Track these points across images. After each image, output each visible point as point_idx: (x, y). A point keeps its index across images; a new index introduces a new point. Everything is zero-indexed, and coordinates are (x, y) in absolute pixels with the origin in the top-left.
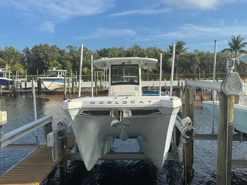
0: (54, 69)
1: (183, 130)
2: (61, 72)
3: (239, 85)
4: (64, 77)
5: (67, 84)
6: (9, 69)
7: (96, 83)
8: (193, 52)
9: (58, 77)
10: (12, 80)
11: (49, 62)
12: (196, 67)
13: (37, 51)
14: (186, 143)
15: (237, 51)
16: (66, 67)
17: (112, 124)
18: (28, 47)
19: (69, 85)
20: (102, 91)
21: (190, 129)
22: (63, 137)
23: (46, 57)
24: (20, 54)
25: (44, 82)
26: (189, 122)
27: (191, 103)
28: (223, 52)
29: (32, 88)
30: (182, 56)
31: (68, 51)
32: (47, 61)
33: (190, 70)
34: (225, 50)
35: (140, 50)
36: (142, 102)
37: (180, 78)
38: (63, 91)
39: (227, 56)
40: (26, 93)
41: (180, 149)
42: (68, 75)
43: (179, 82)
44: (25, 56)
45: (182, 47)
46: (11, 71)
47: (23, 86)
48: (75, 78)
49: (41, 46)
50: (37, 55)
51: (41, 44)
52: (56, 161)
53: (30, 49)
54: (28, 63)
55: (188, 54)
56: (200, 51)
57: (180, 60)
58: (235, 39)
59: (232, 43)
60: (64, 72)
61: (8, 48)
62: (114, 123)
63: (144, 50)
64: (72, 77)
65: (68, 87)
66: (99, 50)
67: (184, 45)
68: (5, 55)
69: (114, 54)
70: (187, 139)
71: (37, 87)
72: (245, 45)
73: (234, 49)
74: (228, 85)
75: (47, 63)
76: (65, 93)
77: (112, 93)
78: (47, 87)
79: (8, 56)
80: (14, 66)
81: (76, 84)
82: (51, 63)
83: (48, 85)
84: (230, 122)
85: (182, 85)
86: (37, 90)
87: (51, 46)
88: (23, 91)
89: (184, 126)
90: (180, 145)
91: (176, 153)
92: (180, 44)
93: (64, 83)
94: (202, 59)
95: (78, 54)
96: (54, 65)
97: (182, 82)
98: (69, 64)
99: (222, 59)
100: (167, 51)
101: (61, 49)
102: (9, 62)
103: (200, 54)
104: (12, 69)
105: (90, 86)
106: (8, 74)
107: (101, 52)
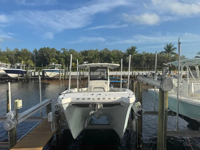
0: (53, 64)
1: (136, 111)
2: (58, 66)
3: (171, 85)
4: (60, 69)
5: (61, 74)
6: (24, 64)
7: (80, 73)
8: (142, 53)
9: (56, 69)
10: (26, 70)
11: (50, 59)
12: (144, 62)
13: (42, 52)
14: (137, 119)
15: (169, 53)
16: (61, 62)
17: (90, 114)
18: (37, 49)
19: (62, 74)
20: (83, 78)
21: (140, 110)
22: (58, 115)
23: (48, 55)
24: (31, 53)
25: (46, 72)
26: (139, 106)
27: (141, 91)
28: (161, 53)
29: (38, 76)
30: (135, 56)
31: (62, 52)
32: (48, 58)
33: (140, 65)
34: (162, 52)
35: (108, 51)
36: (110, 98)
37: (134, 70)
38: (59, 78)
39: (163, 56)
40: (35, 79)
41: (134, 122)
42: (62, 68)
43: (133, 72)
44: (34, 54)
45: (135, 50)
46: (25, 65)
47: (33, 75)
48: (66, 69)
49: (45, 48)
50: (42, 54)
51: (45, 47)
52: (54, 131)
53: (38, 50)
54: (37, 59)
55: (138, 54)
56: (146, 53)
57: (134, 58)
58: (168, 45)
59: (166, 48)
60: (60, 66)
61: (23, 50)
62: (91, 113)
63: (111, 52)
64: (64, 69)
65: (62, 75)
66: (82, 51)
67: (136, 49)
68: (22, 54)
69: (92, 54)
70: (138, 117)
71: (42, 75)
72: (175, 49)
73: (168, 52)
74: (164, 85)
75: (49, 59)
76: (60, 79)
77: (90, 86)
78: (48, 76)
79: (24, 55)
80: (27, 62)
81: (67, 74)
82: (51, 60)
83: (49, 74)
84: (166, 108)
85: (135, 75)
86: (42, 77)
87: (51, 48)
88: (33, 78)
89: (136, 108)
90: (134, 120)
91: (131, 125)
92: (134, 48)
93: (60, 72)
94: (148, 58)
95: (68, 53)
96: (53, 61)
97: (135, 73)
98: (63, 60)
99: (160, 58)
100: (125, 52)
101: (58, 50)
102: (24, 59)
103: (146, 55)
104: (26, 63)
105: (76, 75)
106: (23, 67)
107: (83, 52)
